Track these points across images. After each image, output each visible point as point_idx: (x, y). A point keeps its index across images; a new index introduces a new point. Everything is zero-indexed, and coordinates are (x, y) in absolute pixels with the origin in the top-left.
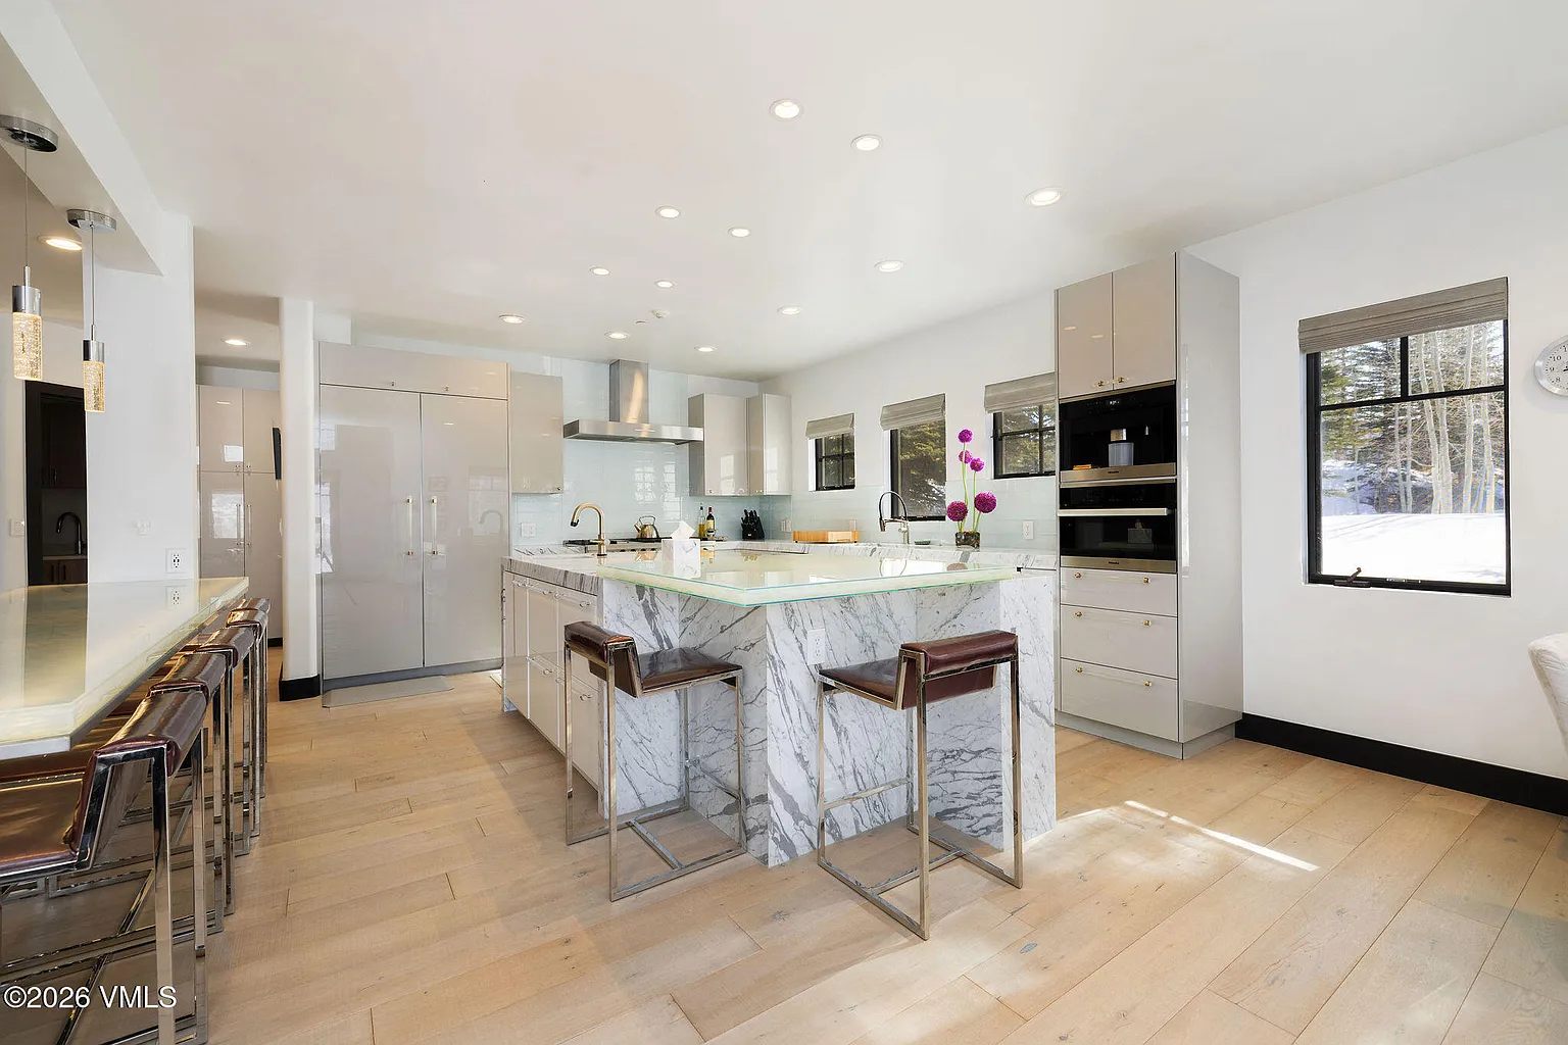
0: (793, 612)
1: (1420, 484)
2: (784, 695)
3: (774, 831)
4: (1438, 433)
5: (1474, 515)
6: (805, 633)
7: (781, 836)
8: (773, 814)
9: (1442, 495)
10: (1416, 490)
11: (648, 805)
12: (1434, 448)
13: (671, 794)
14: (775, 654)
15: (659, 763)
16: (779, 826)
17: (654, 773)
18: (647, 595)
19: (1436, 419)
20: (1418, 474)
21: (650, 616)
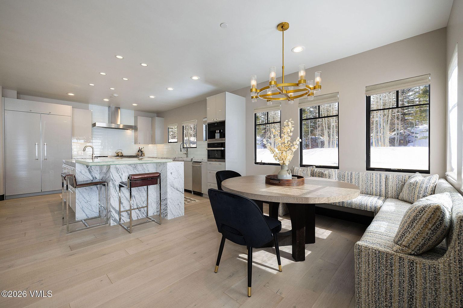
0: (118, 169)
1: (322, 140)
2: (115, 188)
3: (112, 218)
4: (325, 127)
5: (332, 148)
6: (122, 174)
7: (114, 219)
8: (112, 214)
9: (326, 143)
10: (321, 142)
11: (89, 217)
12: (325, 131)
13: (97, 215)
14: (113, 179)
15: (93, 207)
16: (114, 216)
17: (91, 210)
18: (89, 167)
19: (325, 123)
20: (321, 137)
21: (90, 172)
